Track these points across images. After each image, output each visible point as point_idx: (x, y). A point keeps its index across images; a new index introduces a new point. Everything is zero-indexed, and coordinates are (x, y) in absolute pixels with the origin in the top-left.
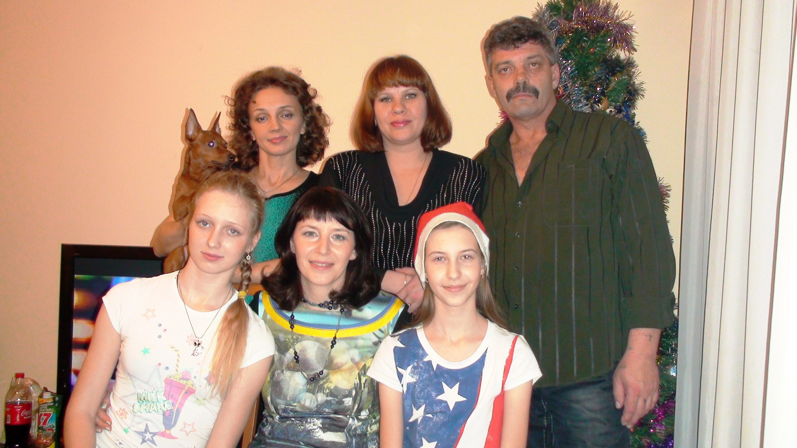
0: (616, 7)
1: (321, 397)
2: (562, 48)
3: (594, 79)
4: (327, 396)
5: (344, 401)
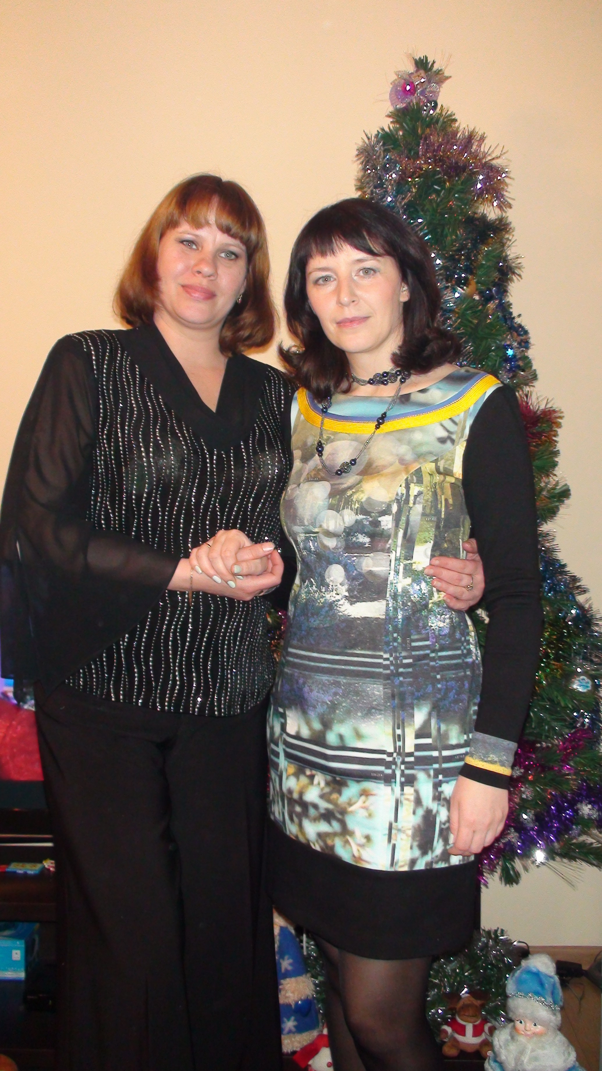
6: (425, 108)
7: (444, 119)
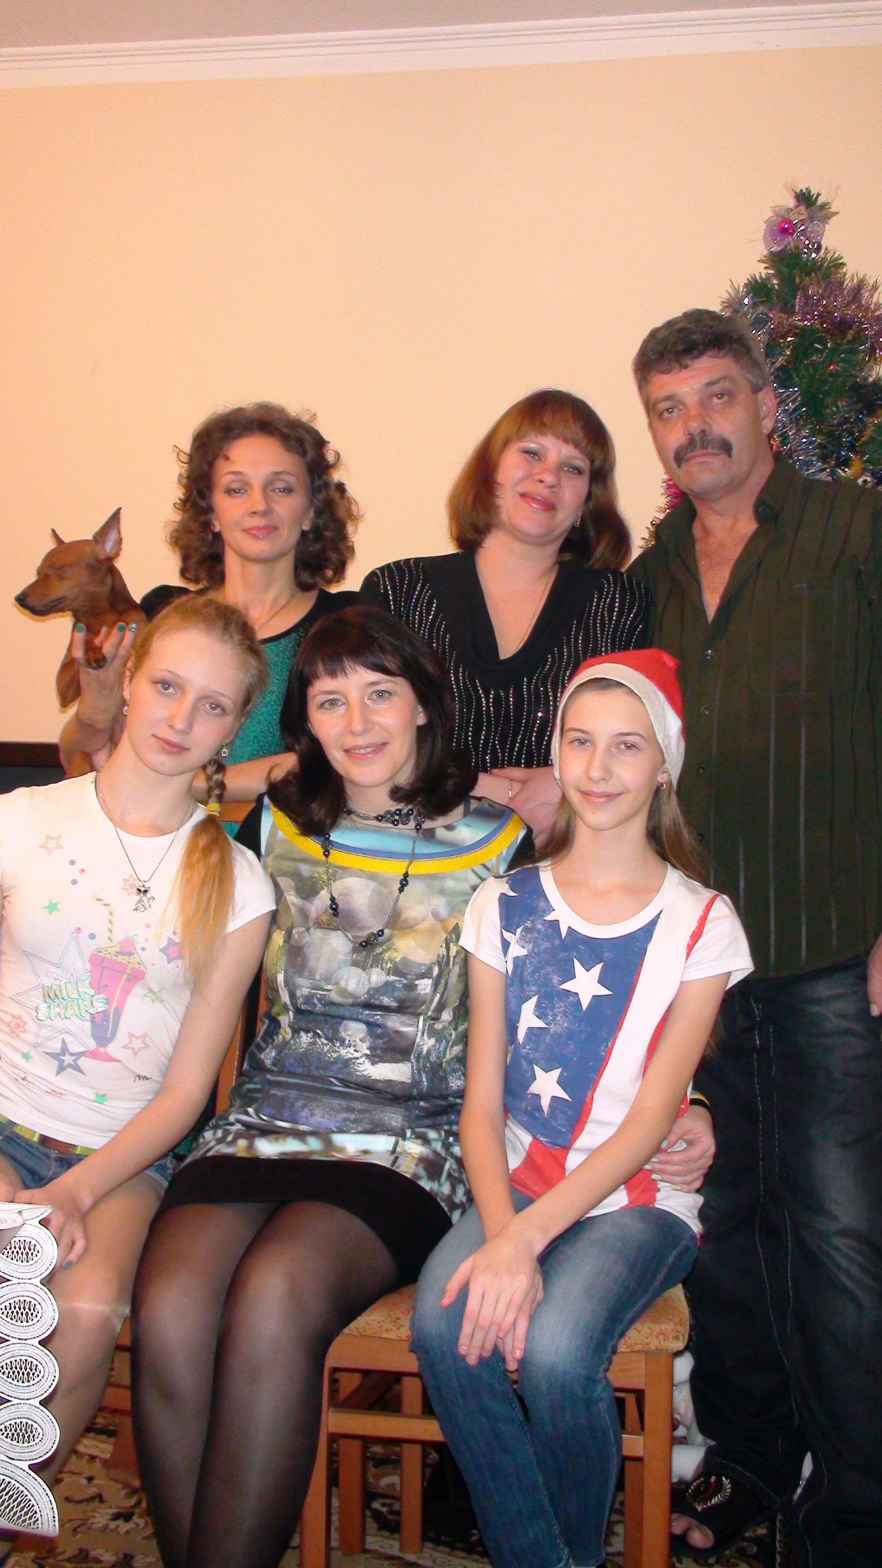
0: (875, 288)
1: (377, 977)
2: (777, 365)
3: (835, 422)
4: (388, 974)
5: (417, 985)
6: (806, 250)
7: (828, 265)
